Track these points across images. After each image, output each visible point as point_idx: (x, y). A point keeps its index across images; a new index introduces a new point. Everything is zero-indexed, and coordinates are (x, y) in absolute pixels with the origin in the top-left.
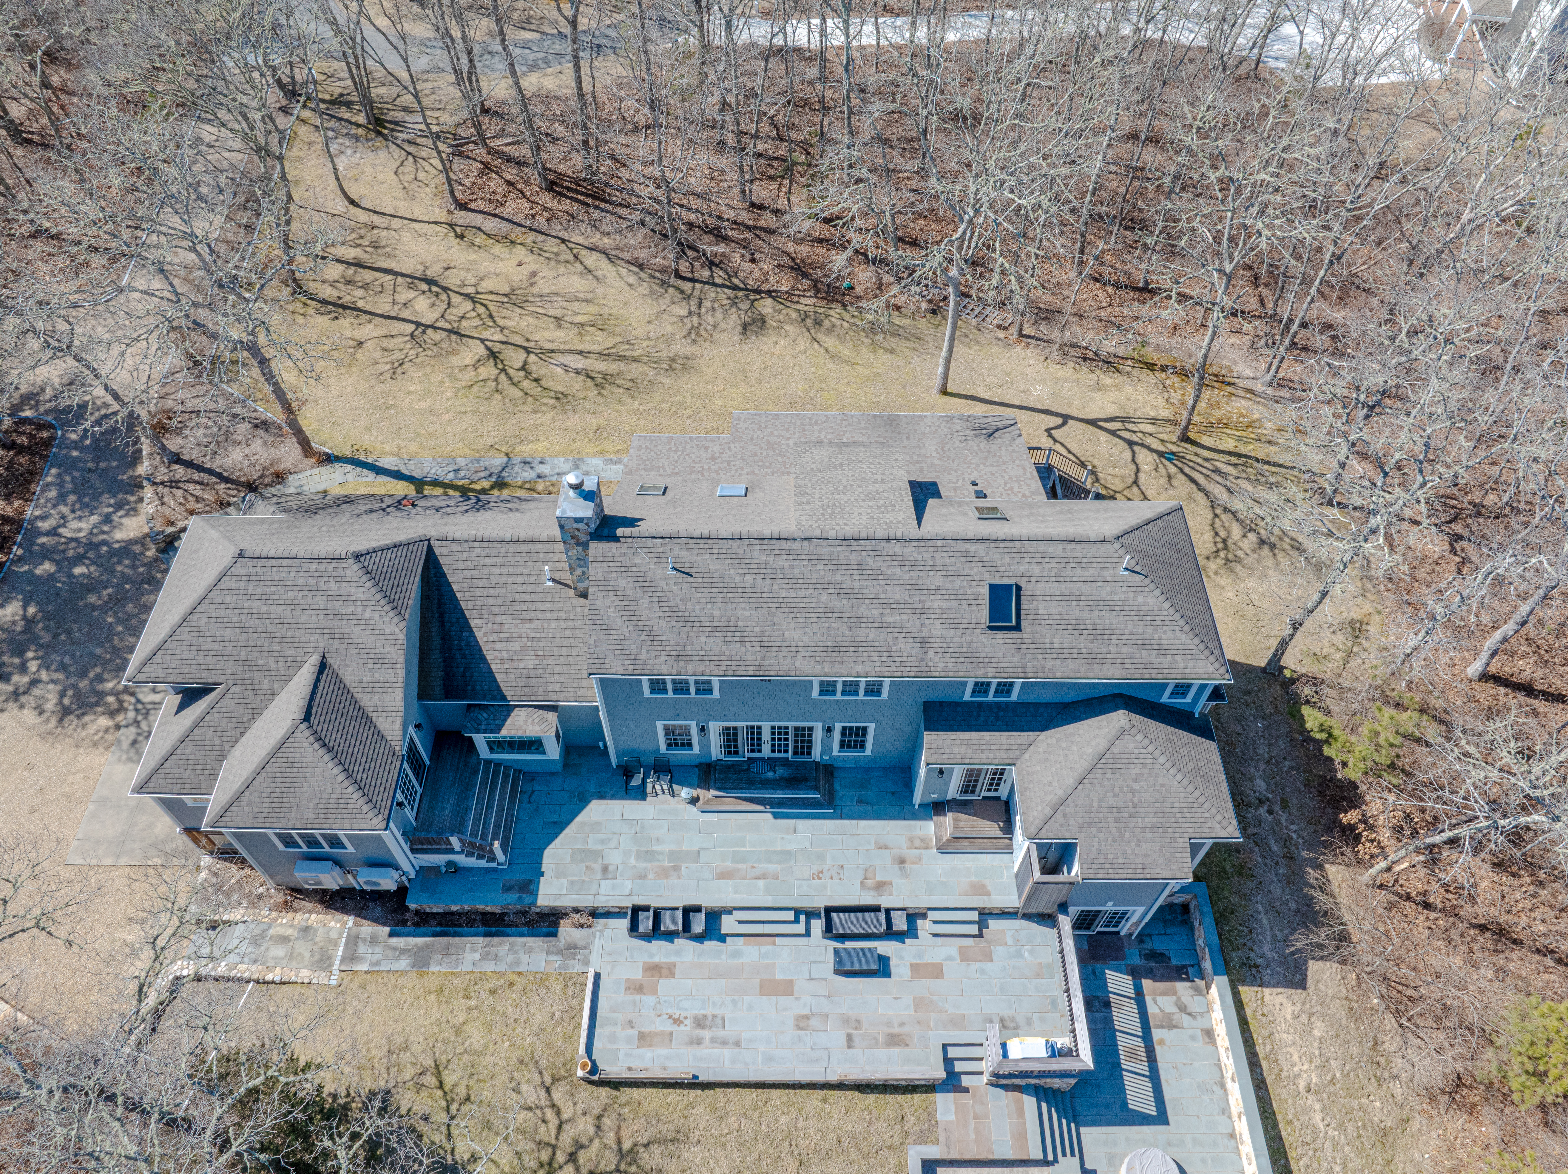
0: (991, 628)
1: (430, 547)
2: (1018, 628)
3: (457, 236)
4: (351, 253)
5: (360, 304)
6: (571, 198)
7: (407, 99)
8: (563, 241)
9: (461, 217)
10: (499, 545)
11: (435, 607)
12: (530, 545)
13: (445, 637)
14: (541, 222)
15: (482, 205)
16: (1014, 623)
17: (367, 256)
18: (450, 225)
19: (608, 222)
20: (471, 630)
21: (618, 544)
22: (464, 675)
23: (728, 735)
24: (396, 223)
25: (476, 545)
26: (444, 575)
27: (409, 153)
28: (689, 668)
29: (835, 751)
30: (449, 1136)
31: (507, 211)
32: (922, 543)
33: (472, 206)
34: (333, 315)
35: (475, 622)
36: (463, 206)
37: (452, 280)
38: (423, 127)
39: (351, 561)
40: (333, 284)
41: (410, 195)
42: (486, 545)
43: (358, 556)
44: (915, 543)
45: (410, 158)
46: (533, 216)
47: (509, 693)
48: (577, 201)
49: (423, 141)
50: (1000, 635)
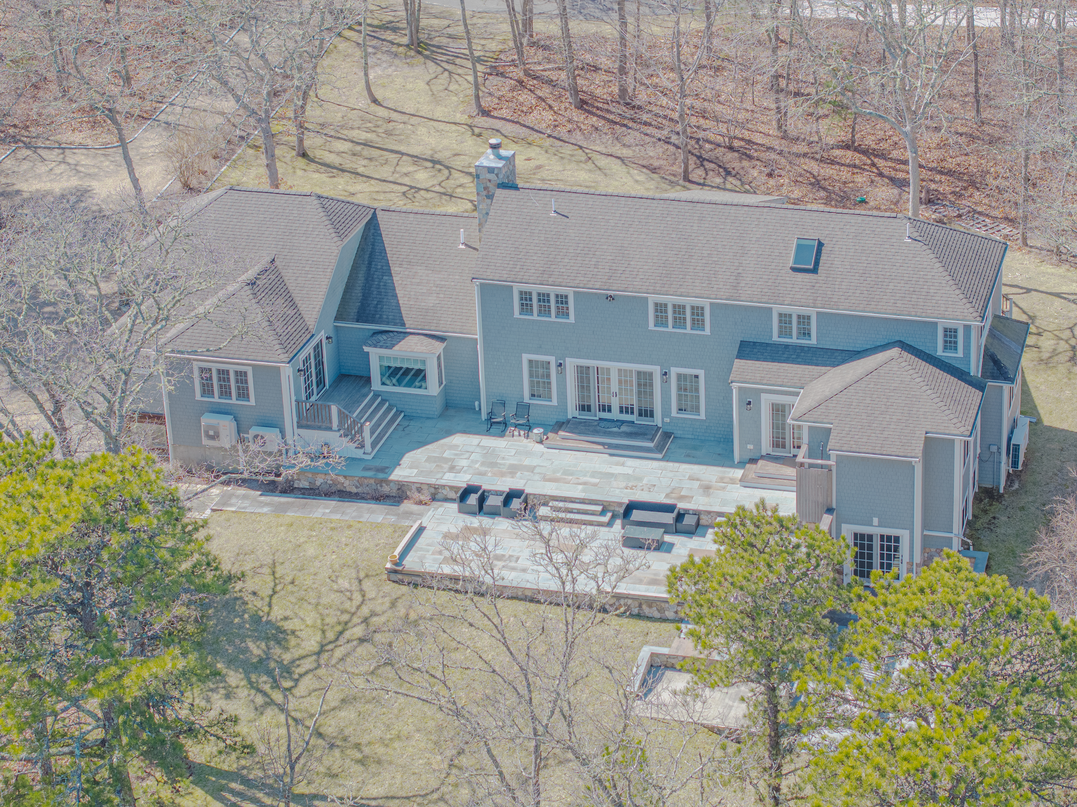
0: (794, 269)
1: (374, 214)
2: (814, 270)
3: (473, 134)
4: (363, 136)
5: (361, 170)
6: (599, 116)
7: (459, 30)
8: (581, 147)
9: (482, 121)
10: (429, 217)
11: (367, 257)
12: (454, 219)
13: (369, 278)
14: (562, 132)
15: (504, 113)
16: (811, 267)
17: (379, 139)
18: (470, 126)
19: (632, 137)
20: (390, 275)
21: (517, 193)
22: (376, 307)
23: (582, 373)
24: (414, 120)
25: (412, 215)
26: (381, 235)
27: (446, 70)
28: (551, 280)
29: (674, 413)
30: (270, 605)
31: (530, 120)
32: (752, 209)
33: (495, 113)
34: (331, 175)
35: (395, 269)
36: (486, 113)
37: (458, 163)
38: (467, 52)
39: (314, 198)
40: (339, 153)
41: (435, 99)
42: (419, 216)
43: (319, 197)
44: (746, 208)
45: (446, 74)
46: (556, 126)
47: (408, 322)
48: (604, 118)
49: (464, 62)
50: (800, 276)
